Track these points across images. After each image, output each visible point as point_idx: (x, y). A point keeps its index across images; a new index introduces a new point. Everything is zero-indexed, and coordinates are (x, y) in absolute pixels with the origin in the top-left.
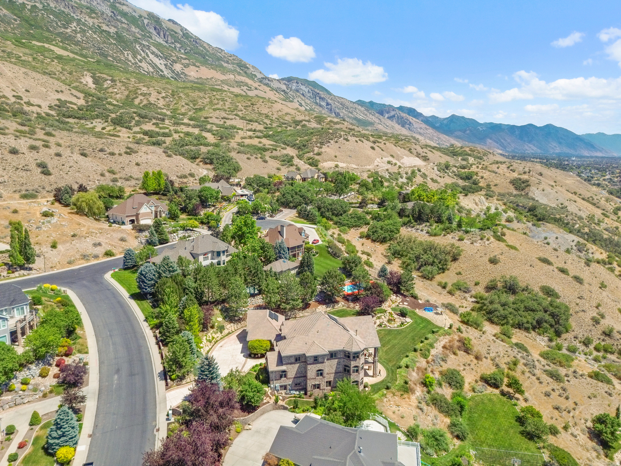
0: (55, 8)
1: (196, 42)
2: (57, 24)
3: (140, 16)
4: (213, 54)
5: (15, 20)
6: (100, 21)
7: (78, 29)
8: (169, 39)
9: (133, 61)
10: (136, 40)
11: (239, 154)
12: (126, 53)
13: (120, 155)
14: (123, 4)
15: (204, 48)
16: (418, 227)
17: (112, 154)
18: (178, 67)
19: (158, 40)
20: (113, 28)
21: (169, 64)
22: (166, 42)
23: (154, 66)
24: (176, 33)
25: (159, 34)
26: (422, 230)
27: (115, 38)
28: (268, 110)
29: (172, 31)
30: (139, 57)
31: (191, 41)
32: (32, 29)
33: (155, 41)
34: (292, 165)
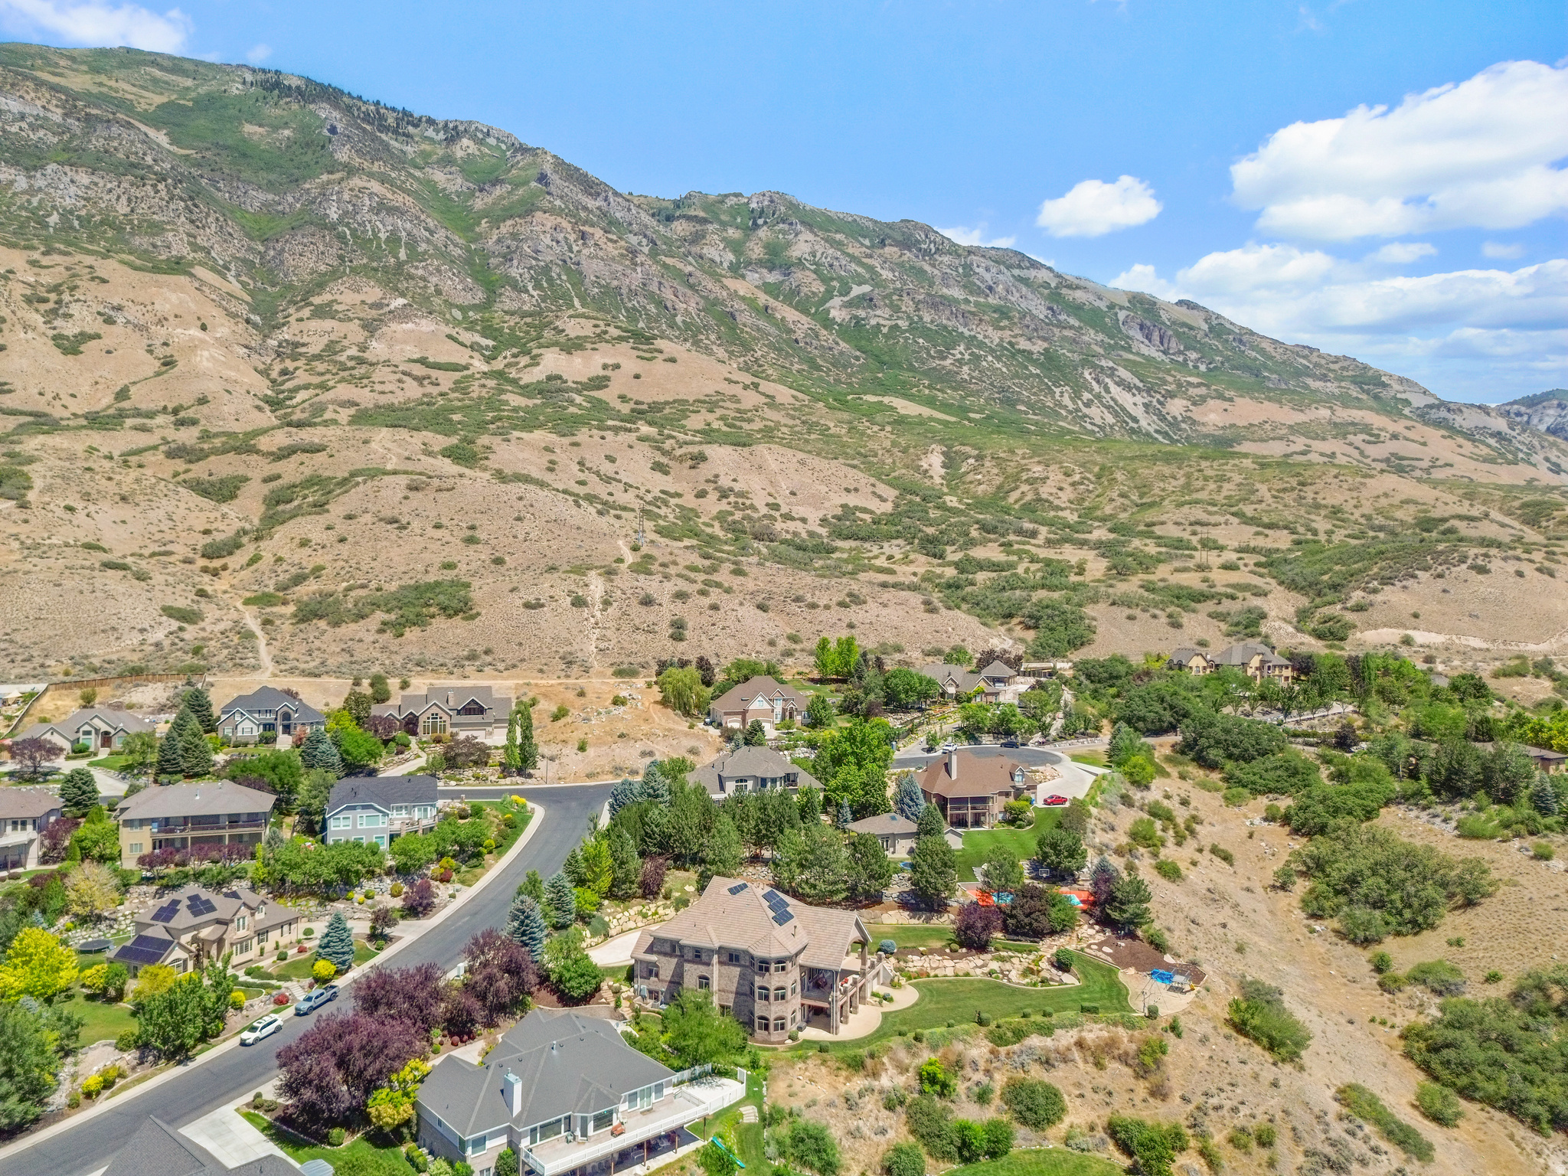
0: (932, 322)
1: (1241, 341)
2: (928, 354)
3: (1112, 306)
4: (1284, 362)
5: (857, 358)
6: (1017, 331)
7: (967, 357)
8: (1173, 344)
9: (1071, 406)
10: (1088, 361)
11: (1114, 608)
12: (1057, 390)
13: (827, 607)
14: (1078, 287)
15: (1263, 352)
16: (1439, 809)
17: (813, 606)
18: (1176, 407)
19: (1145, 350)
20: (1040, 342)
21: (1155, 403)
22: (1165, 352)
23: (1118, 411)
24: (1191, 328)
25: (1148, 337)
26: (1445, 821)
27: (1042, 364)
28: (1347, 495)
29: (1184, 325)
30: (1086, 396)
31: (1227, 341)
32: (882, 371)
33: (1138, 354)
34: (1252, 636)
